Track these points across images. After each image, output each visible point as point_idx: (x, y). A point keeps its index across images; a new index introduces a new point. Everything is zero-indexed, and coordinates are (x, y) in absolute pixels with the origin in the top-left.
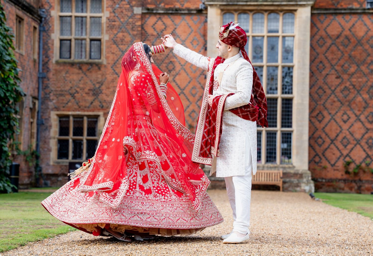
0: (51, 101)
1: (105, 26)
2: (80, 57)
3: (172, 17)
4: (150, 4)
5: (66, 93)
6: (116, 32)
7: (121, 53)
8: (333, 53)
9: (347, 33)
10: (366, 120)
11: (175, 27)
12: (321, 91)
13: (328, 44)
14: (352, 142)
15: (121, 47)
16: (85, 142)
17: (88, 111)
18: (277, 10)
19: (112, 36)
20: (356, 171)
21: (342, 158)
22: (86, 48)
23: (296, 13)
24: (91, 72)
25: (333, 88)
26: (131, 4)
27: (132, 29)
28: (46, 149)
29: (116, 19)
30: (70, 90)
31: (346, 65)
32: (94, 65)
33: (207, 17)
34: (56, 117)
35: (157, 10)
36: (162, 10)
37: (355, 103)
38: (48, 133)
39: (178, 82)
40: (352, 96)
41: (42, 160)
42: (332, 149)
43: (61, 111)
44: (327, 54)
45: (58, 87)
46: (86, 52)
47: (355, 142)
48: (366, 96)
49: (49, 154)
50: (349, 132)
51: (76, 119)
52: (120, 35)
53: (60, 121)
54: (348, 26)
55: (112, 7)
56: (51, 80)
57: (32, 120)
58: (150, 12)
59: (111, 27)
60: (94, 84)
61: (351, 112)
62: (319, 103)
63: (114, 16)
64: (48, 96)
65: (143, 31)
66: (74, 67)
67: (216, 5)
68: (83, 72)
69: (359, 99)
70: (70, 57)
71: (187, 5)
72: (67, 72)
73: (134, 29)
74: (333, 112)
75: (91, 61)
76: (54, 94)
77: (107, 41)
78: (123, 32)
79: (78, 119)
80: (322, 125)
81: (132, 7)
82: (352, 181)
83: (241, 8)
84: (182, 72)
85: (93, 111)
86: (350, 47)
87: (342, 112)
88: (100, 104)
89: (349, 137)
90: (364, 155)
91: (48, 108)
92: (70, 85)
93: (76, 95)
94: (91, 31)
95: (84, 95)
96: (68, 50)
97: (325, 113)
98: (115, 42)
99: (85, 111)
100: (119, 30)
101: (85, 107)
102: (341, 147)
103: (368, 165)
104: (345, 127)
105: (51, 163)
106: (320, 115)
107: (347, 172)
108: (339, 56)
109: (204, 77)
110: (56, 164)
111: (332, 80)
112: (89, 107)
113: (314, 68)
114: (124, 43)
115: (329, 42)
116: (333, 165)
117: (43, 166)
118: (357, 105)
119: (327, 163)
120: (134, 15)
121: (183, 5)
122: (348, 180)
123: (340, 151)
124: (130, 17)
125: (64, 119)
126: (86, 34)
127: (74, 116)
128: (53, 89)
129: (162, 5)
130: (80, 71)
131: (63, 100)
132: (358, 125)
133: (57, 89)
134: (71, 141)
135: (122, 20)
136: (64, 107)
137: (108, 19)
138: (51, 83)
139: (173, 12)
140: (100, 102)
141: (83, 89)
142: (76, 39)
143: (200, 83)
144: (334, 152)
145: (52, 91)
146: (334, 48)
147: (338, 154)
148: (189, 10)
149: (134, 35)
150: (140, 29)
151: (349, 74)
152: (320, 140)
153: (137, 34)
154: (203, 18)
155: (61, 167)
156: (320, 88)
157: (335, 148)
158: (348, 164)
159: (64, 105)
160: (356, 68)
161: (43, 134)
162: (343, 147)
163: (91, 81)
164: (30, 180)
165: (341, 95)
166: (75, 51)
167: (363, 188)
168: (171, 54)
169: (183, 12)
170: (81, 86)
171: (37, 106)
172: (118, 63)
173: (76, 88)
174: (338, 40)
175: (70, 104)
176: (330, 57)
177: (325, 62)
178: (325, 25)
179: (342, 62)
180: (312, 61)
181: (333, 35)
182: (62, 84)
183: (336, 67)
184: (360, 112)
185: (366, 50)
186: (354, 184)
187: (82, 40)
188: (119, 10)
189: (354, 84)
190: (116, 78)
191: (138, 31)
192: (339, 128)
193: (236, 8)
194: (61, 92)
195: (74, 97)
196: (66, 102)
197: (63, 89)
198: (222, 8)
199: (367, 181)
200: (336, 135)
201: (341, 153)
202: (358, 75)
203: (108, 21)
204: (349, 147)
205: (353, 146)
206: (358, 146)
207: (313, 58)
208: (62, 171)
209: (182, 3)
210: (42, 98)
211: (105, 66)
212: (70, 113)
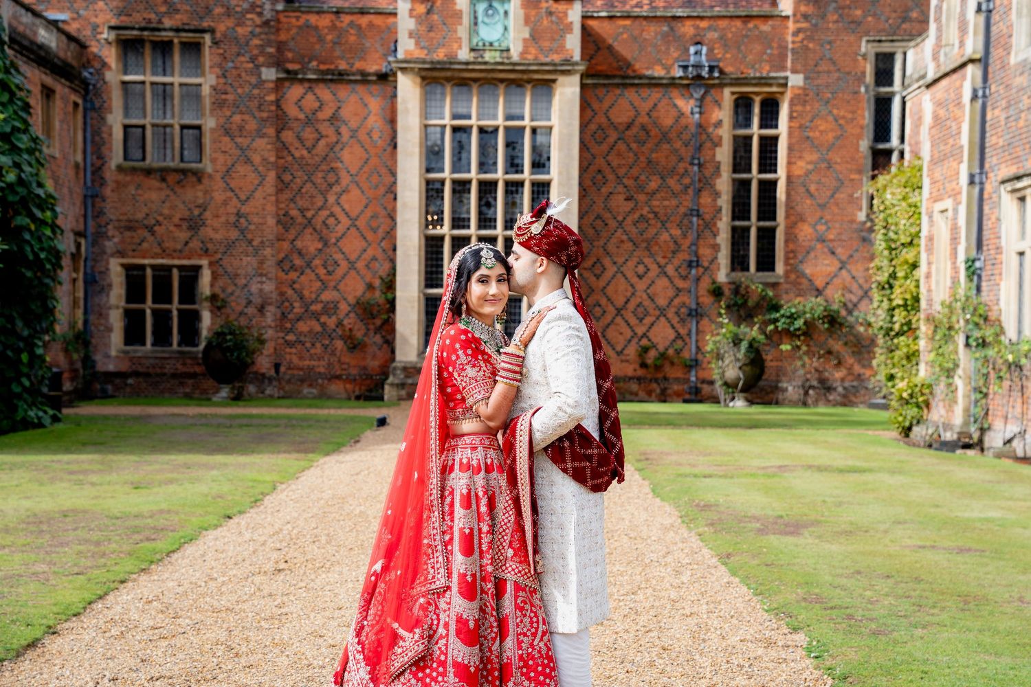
0: (109, 239)
1: (207, 102)
2: (162, 157)
3: (333, 86)
4: (292, 62)
5: (136, 224)
6: (228, 113)
7: (238, 152)
8: (619, 155)
9: (644, 119)
10: (676, 274)
11: (339, 104)
12: (599, 222)
13: (611, 140)
14: (651, 311)
15: (239, 140)
16: (175, 313)
17: (179, 258)
18: (521, 80)
19: (222, 121)
20: (658, 363)
21: (635, 340)
22: (173, 142)
23: (554, 85)
24: (183, 187)
25: (620, 218)
26: (256, 63)
27: (260, 108)
28: (102, 328)
29: (229, 89)
30: (145, 218)
31: (643, 177)
32: (190, 174)
33: (396, 88)
34: (119, 269)
35: (305, 74)
36: (314, 74)
37: (657, 243)
38: (105, 299)
39: (346, 207)
40: (652, 231)
41: (95, 347)
42: (617, 324)
43: (128, 257)
44: (609, 158)
45: (121, 214)
46: (173, 148)
47: (658, 313)
48: (677, 232)
49: (109, 337)
50: (648, 294)
51: (157, 273)
52: (237, 118)
53: (128, 277)
54: (645, 107)
55: (220, 66)
56: (108, 201)
57: (74, 275)
58: (292, 76)
59: (219, 104)
60: (190, 209)
61: (652, 260)
62: (596, 243)
63: (225, 84)
64: (104, 230)
65: (280, 112)
66: (152, 176)
67: (412, 69)
68: (168, 186)
69: (665, 236)
70: (144, 159)
71: (358, 65)
72: (139, 187)
73: (262, 107)
74: (620, 260)
75: (182, 165)
76: (115, 227)
77: (213, 130)
78: (242, 113)
79: (162, 273)
80: (602, 283)
81: (258, 67)
82: (651, 380)
83: (457, 74)
84: (353, 188)
85: (189, 259)
86: (648, 145)
87: (635, 260)
88: (201, 245)
89: (647, 303)
90: (671, 334)
91: (104, 252)
92: (145, 210)
93: (156, 228)
94: (182, 110)
95: (172, 228)
96: (140, 144)
97: (607, 261)
98: (227, 132)
99: (173, 258)
100: (234, 109)
101: (175, 251)
102: (633, 321)
103: (678, 352)
104: (641, 285)
105: (113, 353)
106: (598, 264)
107: (644, 365)
108: (631, 161)
109: (392, 196)
110: (122, 355)
111: (619, 203)
112: (180, 251)
113: (588, 183)
114: (245, 134)
115: (613, 136)
116: (619, 353)
117: (98, 357)
118: (660, 247)
119: (610, 349)
120: (261, 83)
121: (353, 64)
122: (645, 378)
123: (631, 327)
124: (255, 86)
125: (135, 273)
126: (173, 116)
127: (153, 267)
128: (112, 217)
129: (314, 64)
130: (164, 185)
131: (133, 237)
132: (662, 282)
133: (121, 217)
134: (148, 312)
135: (240, 91)
136: (134, 251)
137: (214, 88)
138: (108, 207)
139: (335, 77)
140: (203, 242)
141: (169, 218)
142: (154, 125)
143: (385, 208)
144: (622, 331)
145: (111, 220)
146: (621, 146)
147: (629, 334)
148: (364, 74)
149: (263, 120)
150: (273, 108)
151: (647, 193)
152: (597, 309)
153: (268, 117)
154: (389, 89)
155: (131, 359)
156: (598, 217)
157: (623, 324)
158: (646, 350)
159: (134, 247)
160: (660, 181)
161: (96, 300)
162: (638, 321)
163: (184, 202)
164: (75, 384)
165: (634, 230)
166: (153, 147)
167: (669, 391)
168: (332, 155)
169: (352, 78)
170: (166, 212)
171: (83, 249)
172: (234, 169)
173: (155, 215)
174: (628, 133)
175: (145, 245)
176: (614, 164)
177: (607, 171)
178: (606, 104)
179: (635, 172)
180: (583, 169)
181: (620, 124)
182: (129, 208)
183: (625, 181)
184: (667, 260)
185: (677, 150)
186: (654, 385)
187: (165, 126)
188: (235, 72)
189: (657, 210)
190: (230, 198)
191: (270, 111)
192: (630, 288)
193: (449, 74)
194: (127, 224)
195: (153, 233)
196: (138, 241)
197: (131, 217)
198: (424, 74)
199: (677, 379)
200: (625, 300)
201: (633, 331)
202: (663, 194)
203: (214, 92)
204: (648, 321)
205: (653, 319)
206: (662, 319)
207: (586, 164)
208: (134, 367)
209: (352, 61)
210: (93, 234)
211: (210, 176)
212: (146, 261)
